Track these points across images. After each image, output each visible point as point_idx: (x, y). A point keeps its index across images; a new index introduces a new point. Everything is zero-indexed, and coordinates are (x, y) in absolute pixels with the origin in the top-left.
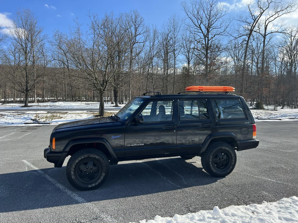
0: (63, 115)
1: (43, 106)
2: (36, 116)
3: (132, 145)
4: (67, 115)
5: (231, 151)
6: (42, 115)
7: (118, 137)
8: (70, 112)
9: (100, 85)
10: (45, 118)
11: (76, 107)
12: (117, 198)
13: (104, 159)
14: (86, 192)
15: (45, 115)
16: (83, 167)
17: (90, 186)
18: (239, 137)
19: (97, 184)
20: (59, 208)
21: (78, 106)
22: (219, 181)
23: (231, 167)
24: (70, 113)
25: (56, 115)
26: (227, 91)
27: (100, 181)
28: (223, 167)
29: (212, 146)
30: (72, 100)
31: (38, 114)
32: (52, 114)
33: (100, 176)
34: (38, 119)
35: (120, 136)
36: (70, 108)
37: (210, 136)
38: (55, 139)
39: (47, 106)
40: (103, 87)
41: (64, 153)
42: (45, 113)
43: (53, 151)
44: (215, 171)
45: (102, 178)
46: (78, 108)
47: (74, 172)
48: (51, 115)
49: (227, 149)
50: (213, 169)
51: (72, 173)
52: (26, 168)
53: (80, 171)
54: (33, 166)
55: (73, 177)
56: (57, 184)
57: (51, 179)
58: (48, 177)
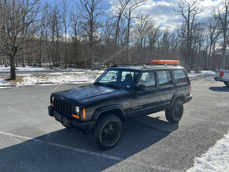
3: (135, 108)
7: (128, 102)
13: (120, 122)
16: (106, 131)
17: (112, 146)
18: (185, 94)
22: (179, 125)
23: (182, 115)
27: (117, 140)
28: (178, 115)
33: (118, 135)
37: (174, 96)
38: (85, 109)
40: (13, 52)
41: (94, 121)
43: (83, 120)
47: (102, 136)
52: (16, 139)
53: (104, 134)
54: (20, 137)
55: (101, 141)
56: (74, 149)
57: (61, 146)
58: (55, 144)
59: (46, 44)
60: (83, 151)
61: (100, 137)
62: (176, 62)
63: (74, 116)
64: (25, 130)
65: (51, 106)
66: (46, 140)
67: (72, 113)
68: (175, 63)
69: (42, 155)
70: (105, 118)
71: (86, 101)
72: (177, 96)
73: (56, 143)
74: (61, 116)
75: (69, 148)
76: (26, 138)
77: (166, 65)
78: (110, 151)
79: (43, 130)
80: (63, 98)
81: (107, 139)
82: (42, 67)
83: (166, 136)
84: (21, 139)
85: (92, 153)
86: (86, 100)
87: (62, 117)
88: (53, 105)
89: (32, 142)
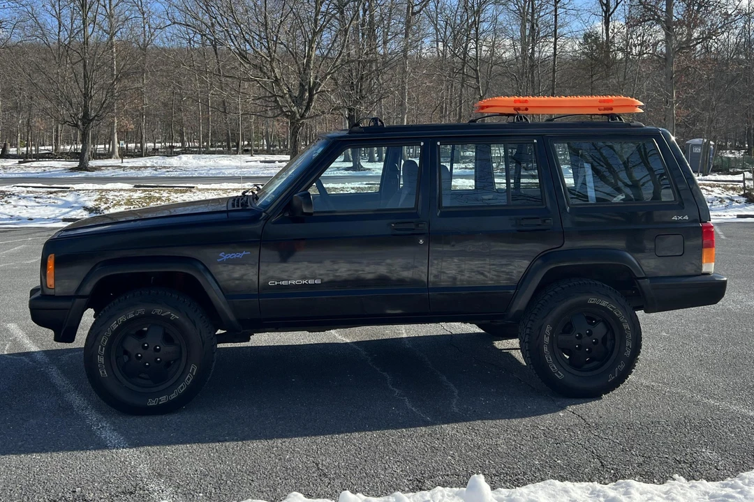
0: (179, 195)
1: (132, 168)
2: (100, 199)
3: (283, 283)
4: (192, 194)
5: (618, 313)
6: (116, 193)
7: (240, 255)
8: (200, 186)
9: (289, 100)
10: (126, 204)
11: (231, 171)
12: (219, 441)
13: (194, 323)
14: (139, 420)
15: (126, 195)
16: (132, 345)
17: (152, 403)
18: (648, 264)
19: (173, 396)
20: (45, 457)
21: (237, 167)
22: (570, 408)
23: (622, 366)
24: (200, 190)
25: (157, 195)
26: (615, 111)
27: (182, 388)
28: (595, 363)
29: (552, 293)
30: (228, 151)
31: (107, 190)
32: (145, 191)
33: (184, 373)
34: (103, 206)
35: (244, 253)
36: (213, 173)
37: (545, 257)
38: (53, 257)
39: (146, 167)
40: (298, 105)
41: (78, 300)
42: (127, 190)
43: (49, 292)
44: (560, 375)
45: (189, 379)
46: (237, 173)
47: (107, 356)
48: (143, 195)
49: (604, 303)
50: (554, 367)
51: (101, 359)
52: (8, 346)
53: (126, 355)
55: (103, 373)
68: (605, 109)
75: (66, 388)
81: (144, 378)
82: (464, 163)
89: (23, 357)
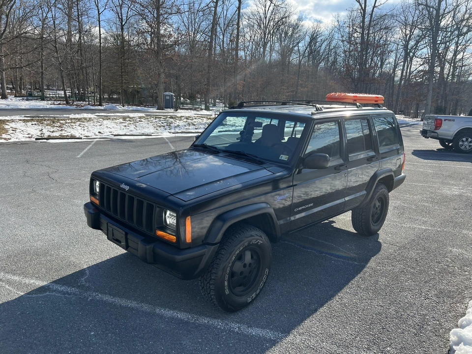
7: (285, 196)
13: (268, 243)
16: (238, 268)
17: (249, 300)
19: (258, 291)
22: (381, 241)
27: (262, 285)
33: (263, 275)
35: (287, 194)
45: (265, 278)
47: (229, 280)
52: (7, 287)
53: (232, 274)
54: (16, 278)
55: (227, 292)
56: (157, 311)
57: (124, 302)
58: (107, 298)
59: (56, 47)
60: (181, 315)
61: (226, 283)
62: (378, 97)
63: (160, 233)
64: (25, 258)
65: (92, 203)
66: (84, 286)
67: (155, 225)
68: (375, 101)
69: (79, 329)
70: (236, 237)
71: (192, 197)
72: (380, 176)
73: (110, 295)
74: (124, 233)
75: (146, 307)
76: (32, 281)
77: (360, 106)
78: (246, 313)
79: (72, 259)
80: (127, 188)
81: (240, 285)
82: (48, 100)
83: (362, 270)
84: (19, 285)
85: (205, 321)
86: (189, 193)
87: (126, 234)
88: (97, 202)
89: (48, 293)
